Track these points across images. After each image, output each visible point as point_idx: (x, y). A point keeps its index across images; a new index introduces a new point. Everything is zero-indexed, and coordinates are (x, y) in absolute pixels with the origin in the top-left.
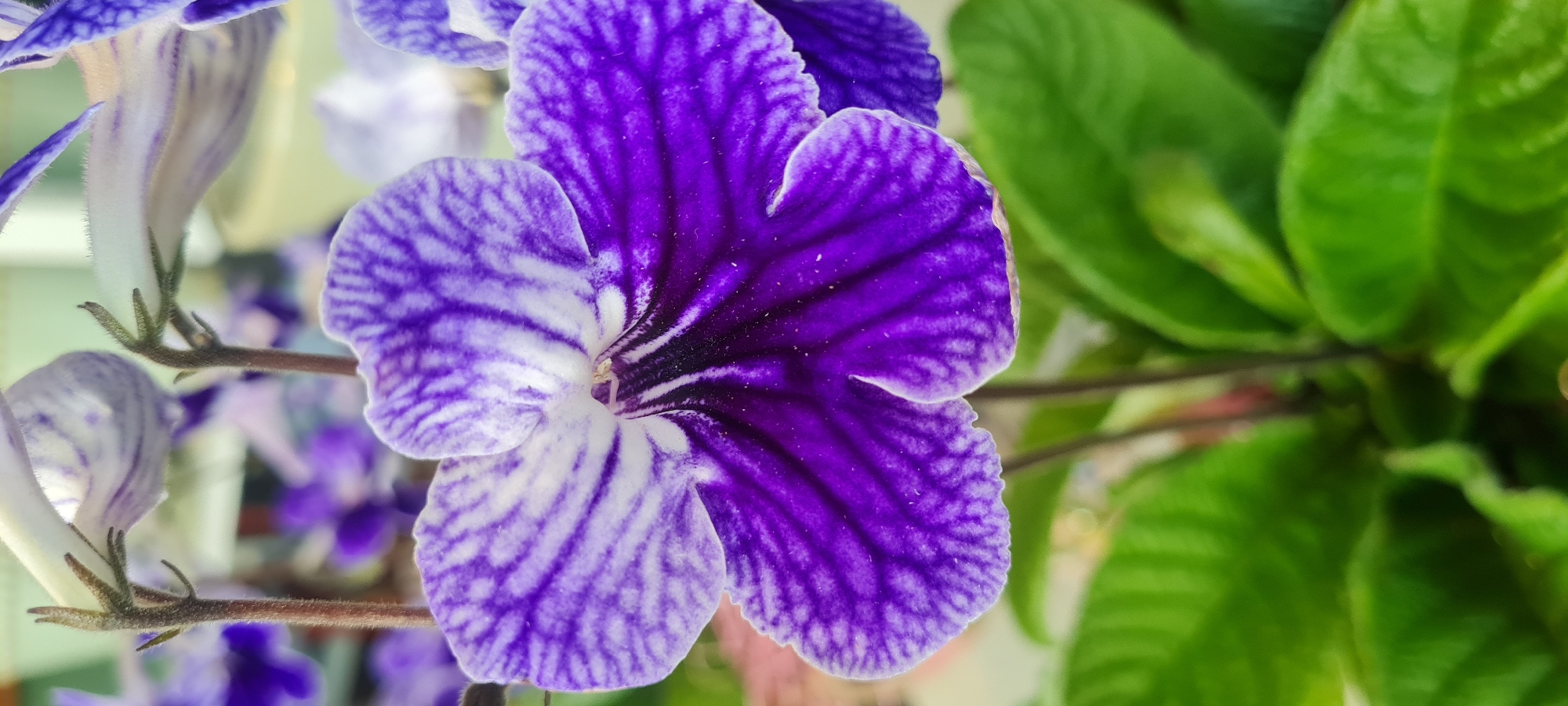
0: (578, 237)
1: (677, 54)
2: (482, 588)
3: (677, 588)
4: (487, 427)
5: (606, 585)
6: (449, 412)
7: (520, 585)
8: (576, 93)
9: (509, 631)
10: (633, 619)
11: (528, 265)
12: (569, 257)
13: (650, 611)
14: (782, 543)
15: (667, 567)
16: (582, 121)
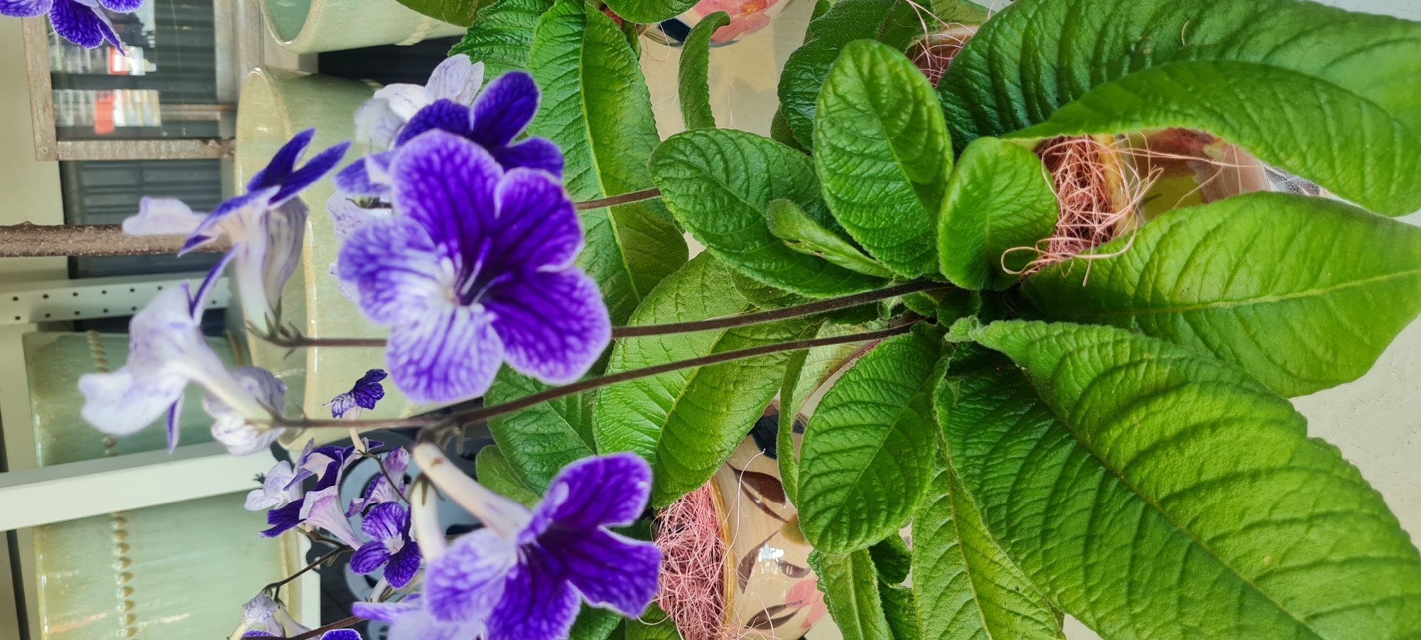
0: (428, 241)
1: (449, 167)
2: (412, 369)
3: (485, 357)
4: (405, 312)
5: (457, 359)
6: (389, 307)
7: (425, 364)
8: (416, 189)
9: (423, 382)
10: (470, 370)
11: (410, 252)
12: (425, 249)
13: (475, 365)
14: (523, 335)
15: (480, 351)
16: (421, 198)
